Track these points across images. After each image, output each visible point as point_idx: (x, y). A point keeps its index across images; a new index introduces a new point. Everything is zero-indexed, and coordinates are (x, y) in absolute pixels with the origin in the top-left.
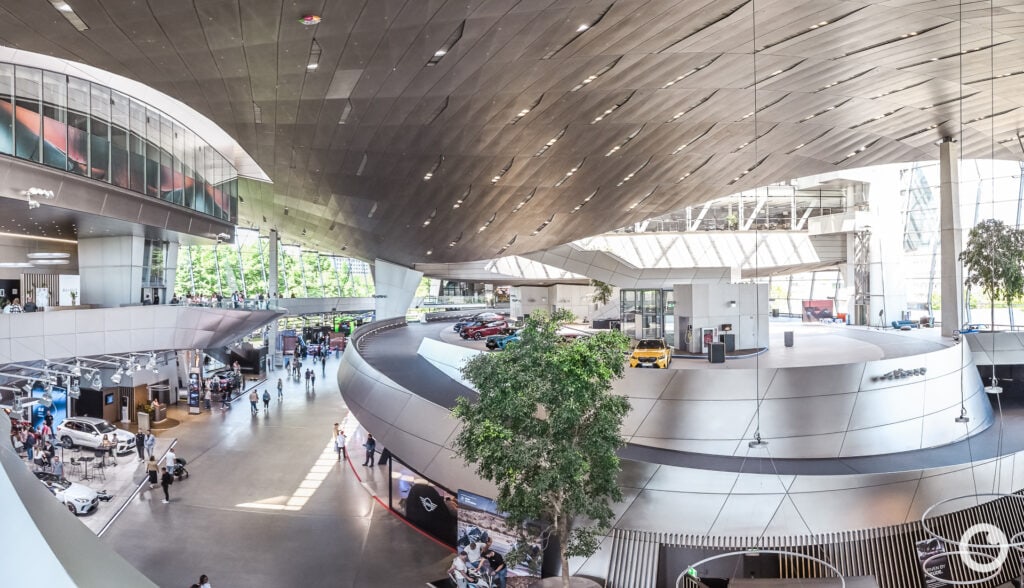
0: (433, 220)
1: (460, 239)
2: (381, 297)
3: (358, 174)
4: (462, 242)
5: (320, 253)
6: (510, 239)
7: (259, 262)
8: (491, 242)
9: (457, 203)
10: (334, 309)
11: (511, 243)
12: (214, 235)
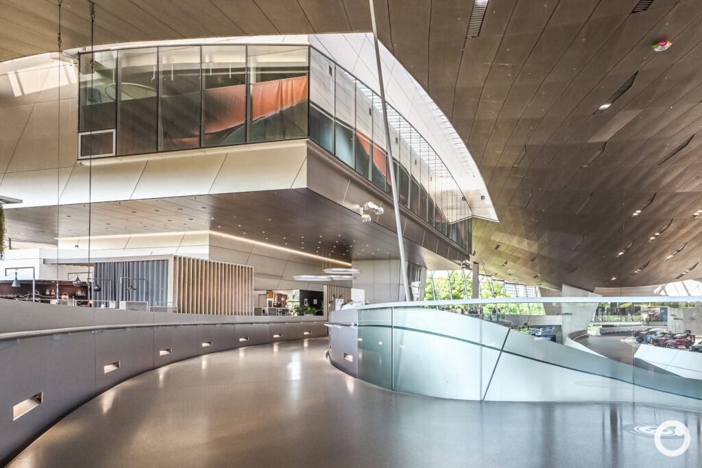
0: (627, 250)
1: (645, 266)
2: (567, 314)
3: (577, 213)
4: (646, 270)
5: (506, 281)
6: (692, 265)
7: (454, 289)
8: (673, 269)
9: (654, 236)
10: (526, 324)
11: (691, 269)
12: (459, 262)
